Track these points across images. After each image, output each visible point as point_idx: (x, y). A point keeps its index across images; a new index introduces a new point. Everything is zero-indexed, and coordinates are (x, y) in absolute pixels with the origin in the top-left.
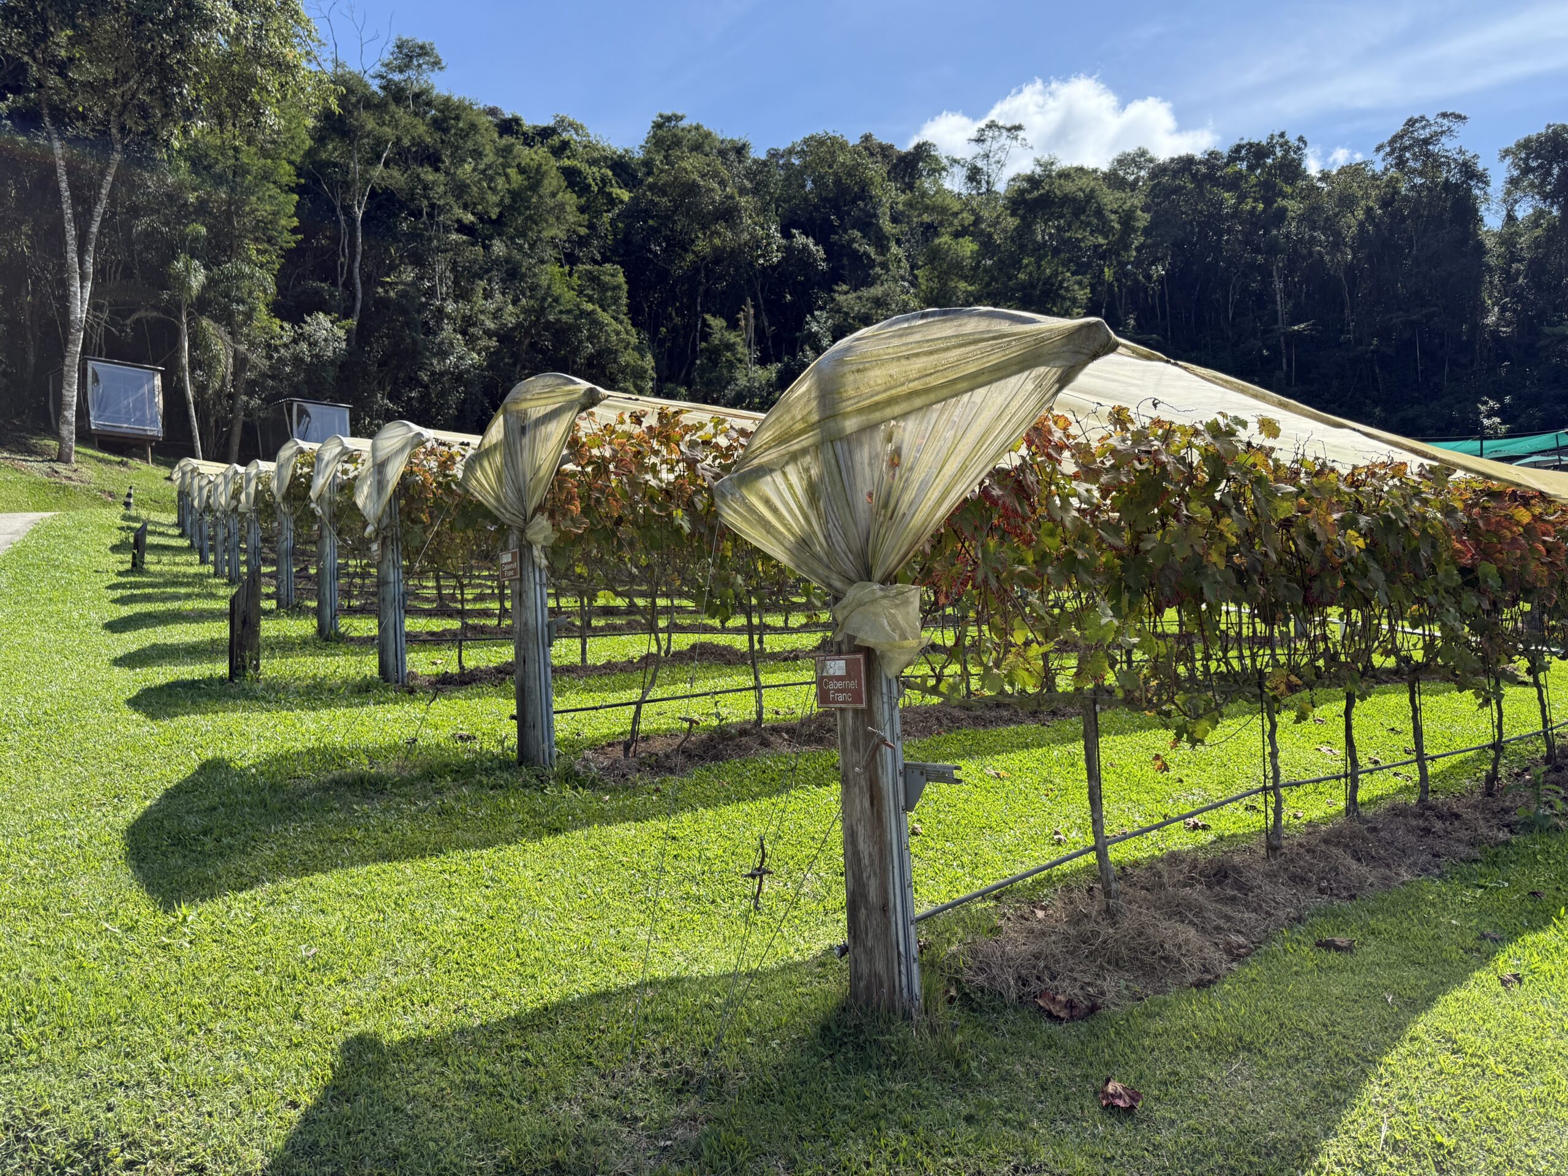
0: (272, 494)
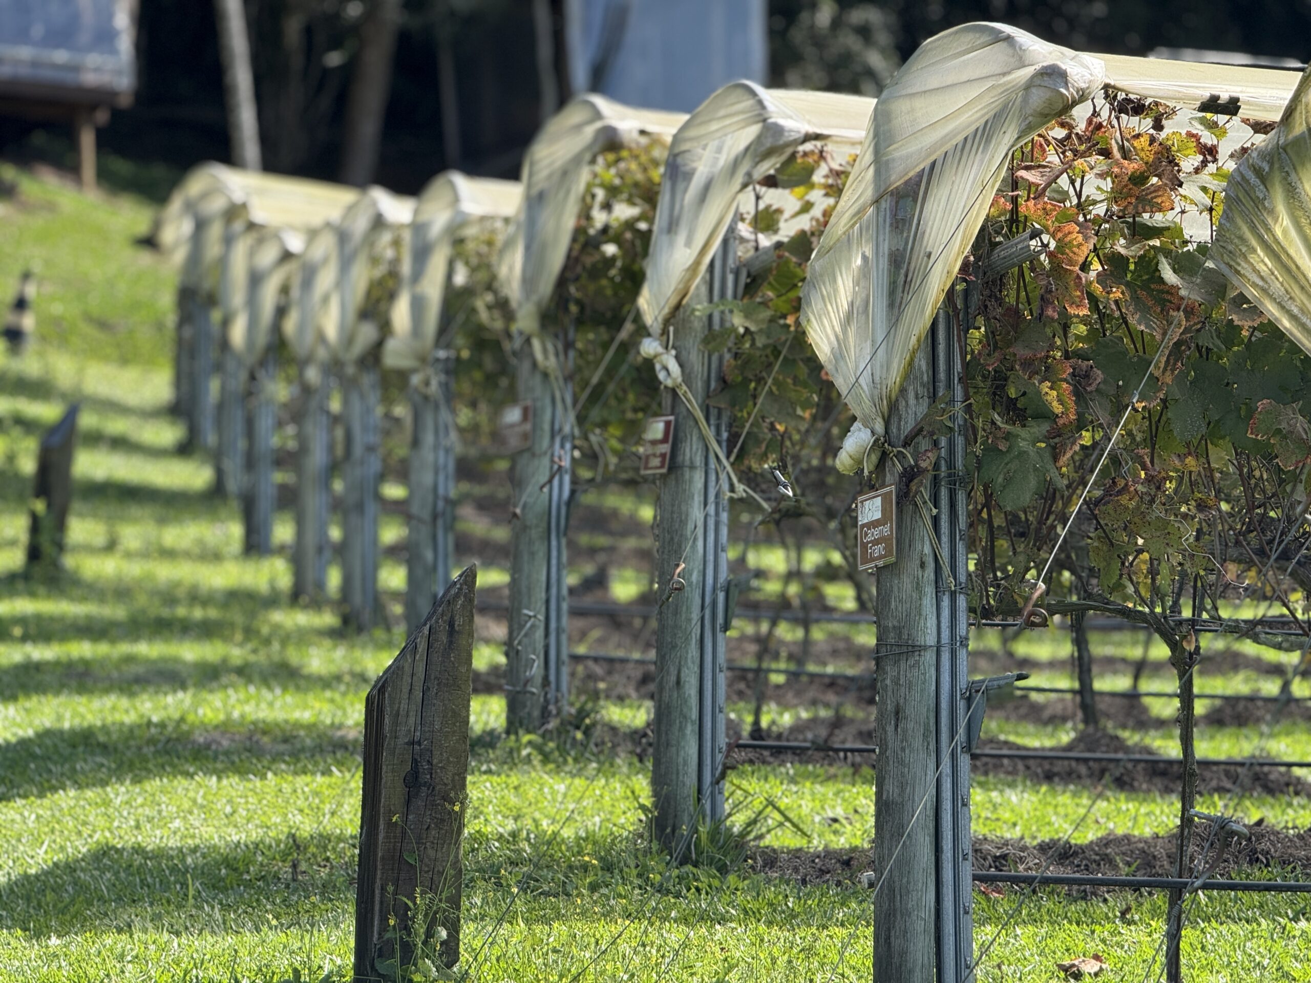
0: (503, 306)
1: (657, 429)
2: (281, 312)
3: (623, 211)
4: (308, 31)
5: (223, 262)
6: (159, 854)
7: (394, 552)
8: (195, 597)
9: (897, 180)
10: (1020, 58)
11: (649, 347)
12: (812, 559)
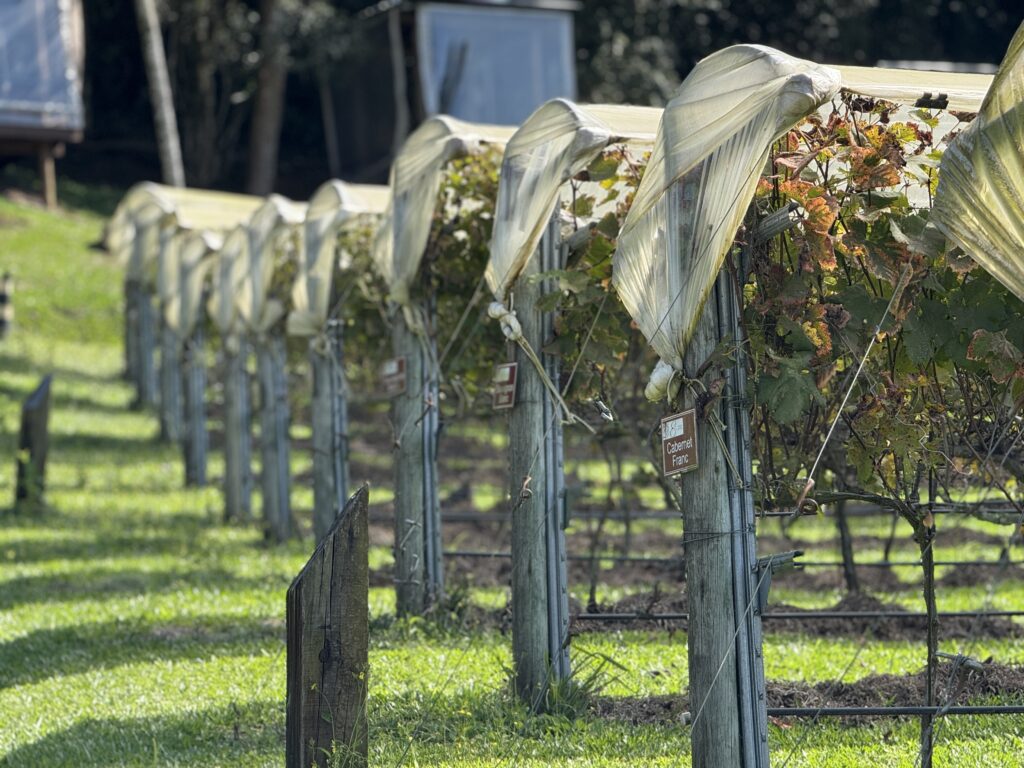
0: (379, 283)
1: (504, 373)
2: (206, 296)
3: (470, 205)
4: (218, 77)
5: (159, 260)
6: (130, 724)
7: (303, 479)
8: (149, 521)
9: (683, 170)
10: (775, 71)
11: (496, 309)
12: (629, 470)
